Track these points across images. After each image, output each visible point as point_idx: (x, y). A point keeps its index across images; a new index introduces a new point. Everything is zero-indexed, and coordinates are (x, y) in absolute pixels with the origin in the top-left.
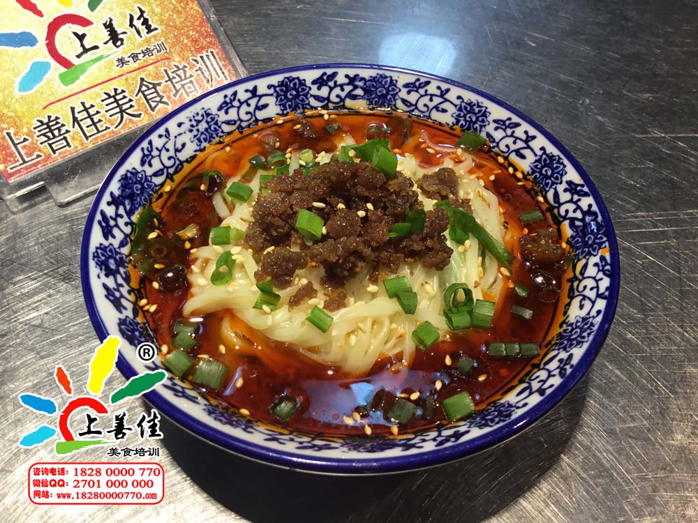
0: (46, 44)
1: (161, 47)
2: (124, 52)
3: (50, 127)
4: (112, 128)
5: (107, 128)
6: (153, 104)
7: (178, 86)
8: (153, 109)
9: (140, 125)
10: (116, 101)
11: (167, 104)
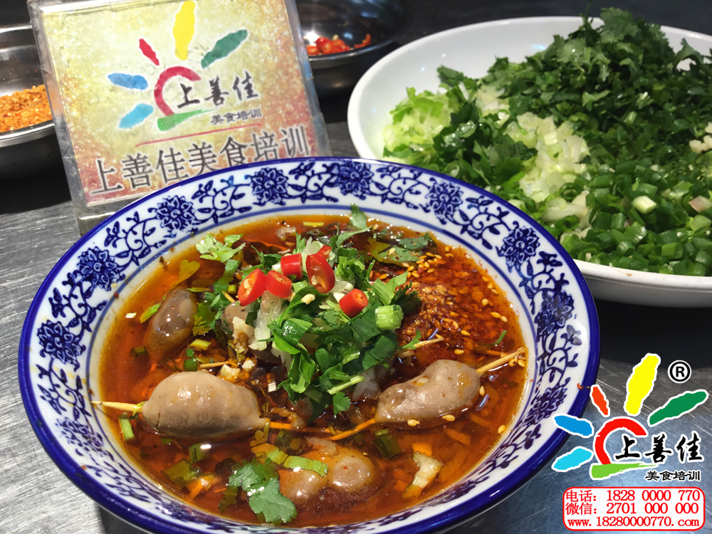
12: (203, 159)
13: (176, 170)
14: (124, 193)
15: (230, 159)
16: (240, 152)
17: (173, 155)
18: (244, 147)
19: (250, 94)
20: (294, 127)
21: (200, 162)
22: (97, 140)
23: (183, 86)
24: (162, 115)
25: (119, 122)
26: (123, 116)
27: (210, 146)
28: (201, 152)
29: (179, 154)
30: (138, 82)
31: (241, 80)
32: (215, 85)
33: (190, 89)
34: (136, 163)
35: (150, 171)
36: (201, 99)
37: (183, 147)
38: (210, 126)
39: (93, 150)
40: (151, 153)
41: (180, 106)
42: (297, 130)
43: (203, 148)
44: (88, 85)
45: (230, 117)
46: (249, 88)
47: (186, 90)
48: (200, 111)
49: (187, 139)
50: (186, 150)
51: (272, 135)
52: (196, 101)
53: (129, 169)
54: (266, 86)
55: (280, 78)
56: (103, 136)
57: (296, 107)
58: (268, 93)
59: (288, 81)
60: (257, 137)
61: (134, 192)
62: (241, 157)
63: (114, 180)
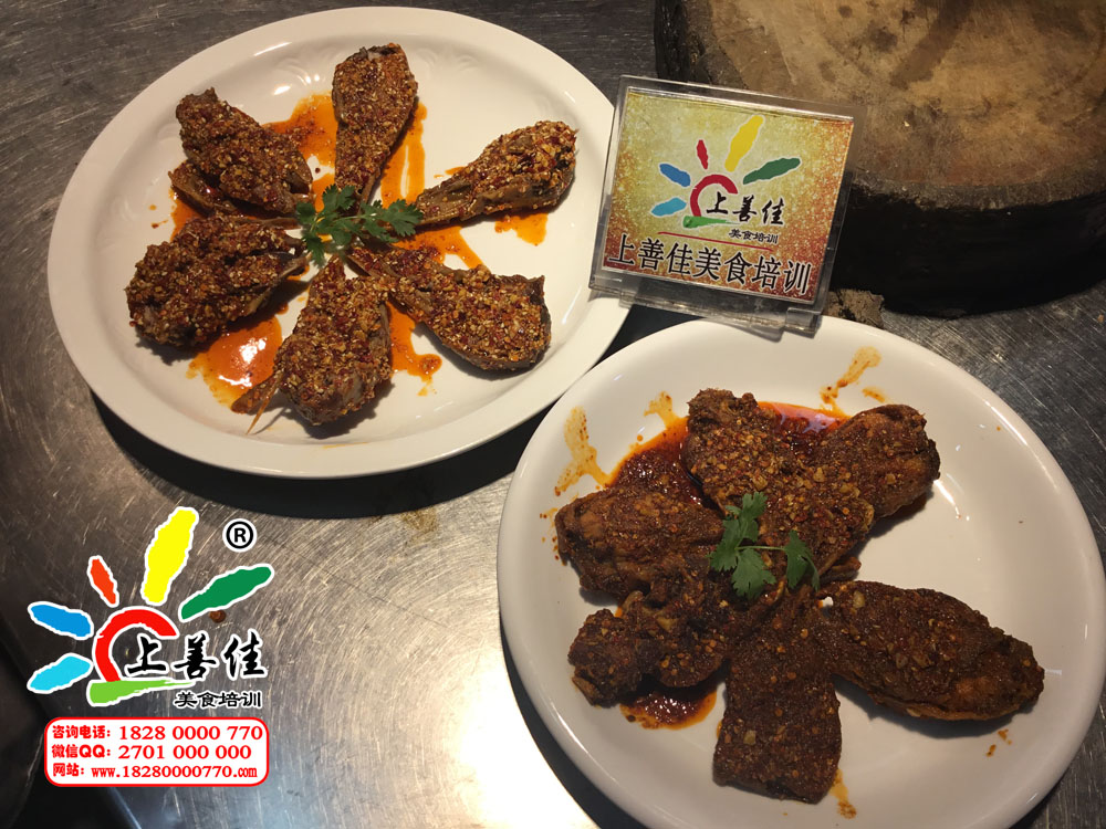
0: (694, 191)
1: (774, 239)
2: (743, 227)
3: (653, 248)
4: (692, 275)
5: (688, 273)
6: (733, 276)
7: (762, 275)
8: (729, 279)
9: (711, 286)
10: (709, 258)
11: (743, 282)
12: (708, 263)
13: (682, 264)
14: (633, 269)
15: (731, 271)
16: (742, 269)
17: (685, 251)
18: (749, 265)
19: (776, 220)
20: (803, 263)
21: (705, 265)
22: (631, 216)
23: (719, 194)
24: (691, 215)
25: (653, 207)
26: (658, 204)
27: (719, 255)
28: (710, 255)
29: (690, 252)
30: (683, 179)
31: (773, 205)
32: (747, 202)
33: (724, 198)
34: (652, 248)
35: (661, 258)
36: (730, 212)
37: (696, 248)
38: (727, 237)
39: (623, 224)
40: (668, 244)
41: (708, 211)
42: (803, 267)
43: (713, 254)
44: (640, 168)
45: (748, 235)
46: (777, 214)
47: (721, 199)
48: (723, 222)
49: (703, 242)
50: (698, 251)
51: (779, 264)
52: (725, 212)
53: (645, 251)
54: (794, 218)
55: (810, 215)
56: (637, 215)
57: (812, 246)
58: (793, 224)
59: (816, 220)
60: (764, 261)
61: (641, 271)
62: (742, 273)
63: (631, 255)
